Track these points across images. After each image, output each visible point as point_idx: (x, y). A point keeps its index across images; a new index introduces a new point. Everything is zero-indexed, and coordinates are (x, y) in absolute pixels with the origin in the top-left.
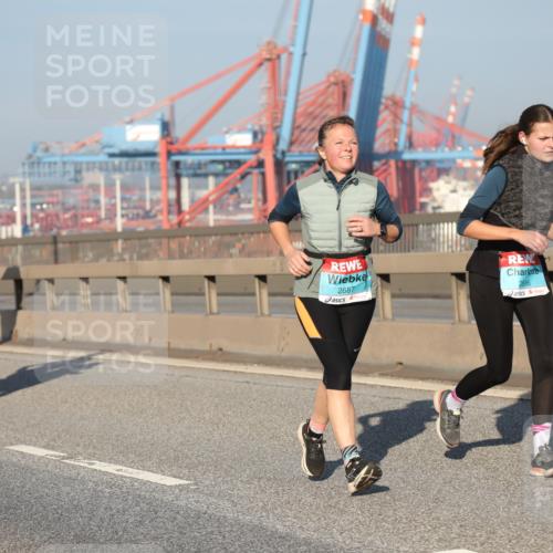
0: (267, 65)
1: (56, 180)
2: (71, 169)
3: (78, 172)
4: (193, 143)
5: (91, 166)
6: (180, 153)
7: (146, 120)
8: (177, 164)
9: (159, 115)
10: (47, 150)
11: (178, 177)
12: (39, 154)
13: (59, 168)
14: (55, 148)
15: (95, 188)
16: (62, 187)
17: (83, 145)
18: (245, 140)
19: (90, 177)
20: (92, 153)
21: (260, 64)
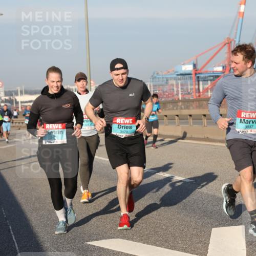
0: (227, 45)
1: (160, 83)
2: (165, 79)
3: (167, 80)
4: (204, 70)
5: (171, 78)
6: (199, 74)
7: (188, 64)
8: (198, 77)
9: (192, 62)
10: (157, 74)
11: (199, 81)
12: (155, 75)
13: (161, 79)
14: (160, 73)
15: (173, 85)
16: (162, 85)
17: (169, 72)
18: (220, 69)
19: (171, 82)
20: (171, 74)
21: (225, 45)
